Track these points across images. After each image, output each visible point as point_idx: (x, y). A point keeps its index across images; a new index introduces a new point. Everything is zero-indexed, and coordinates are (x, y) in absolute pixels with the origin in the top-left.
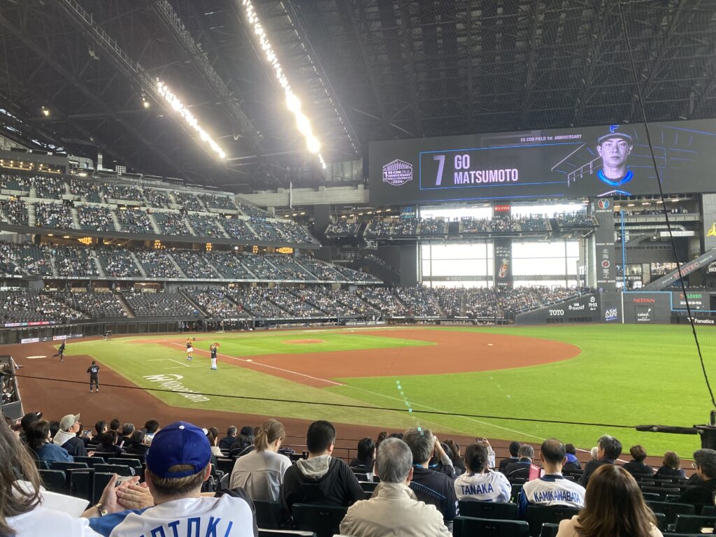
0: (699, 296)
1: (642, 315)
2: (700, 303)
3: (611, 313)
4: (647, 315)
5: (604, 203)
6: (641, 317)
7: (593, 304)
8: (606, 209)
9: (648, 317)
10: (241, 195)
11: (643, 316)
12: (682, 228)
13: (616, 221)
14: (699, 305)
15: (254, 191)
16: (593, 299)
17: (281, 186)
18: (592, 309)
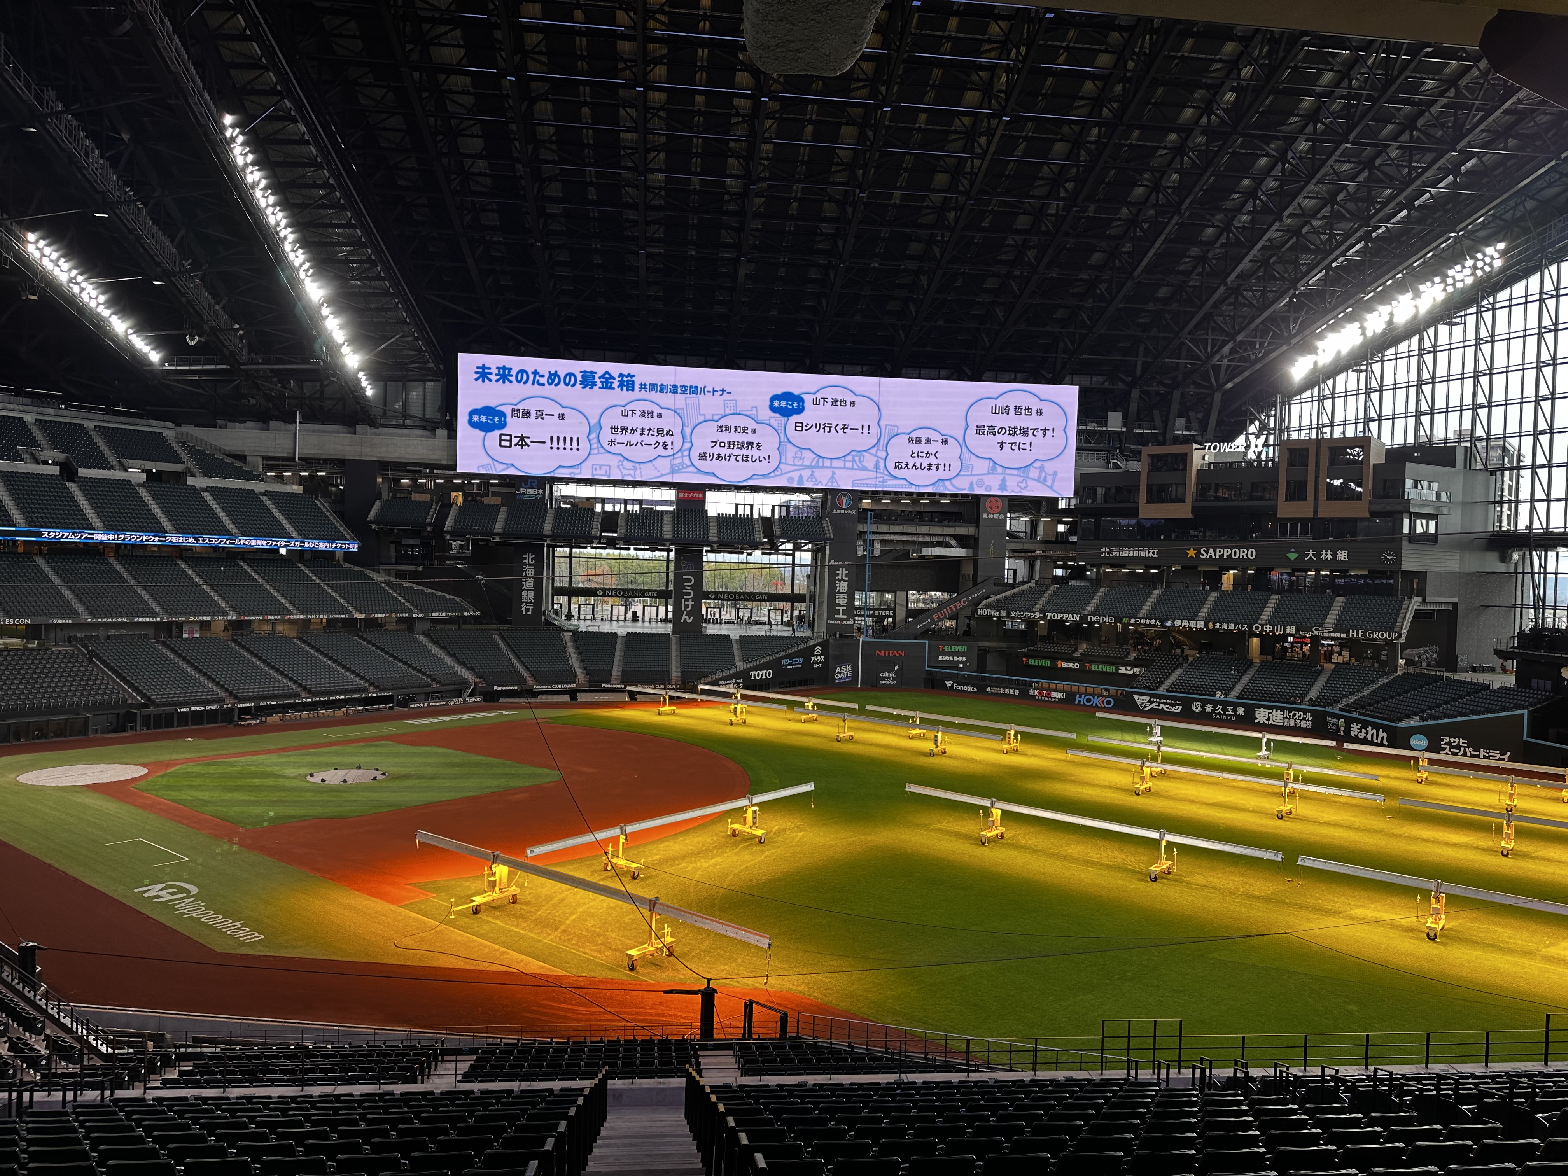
0: (965, 649)
1: (886, 675)
2: (964, 659)
3: (844, 672)
4: (893, 675)
5: (844, 501)
6: (884, 679)
7: (818, 659)
8: (847, 509)
9: (894, 679)
10: (189, 429)
11: (888, 677)
12: (953, 542)
13: (860, 528)
14: (962, 662)
15: (219, 422)
16: (818, 650)
17: (277, 419)
18: (816, 666)
